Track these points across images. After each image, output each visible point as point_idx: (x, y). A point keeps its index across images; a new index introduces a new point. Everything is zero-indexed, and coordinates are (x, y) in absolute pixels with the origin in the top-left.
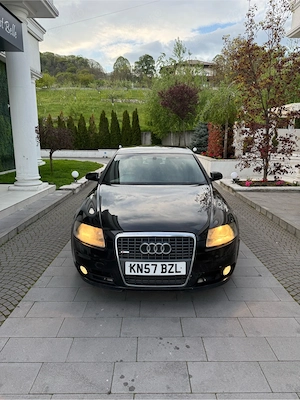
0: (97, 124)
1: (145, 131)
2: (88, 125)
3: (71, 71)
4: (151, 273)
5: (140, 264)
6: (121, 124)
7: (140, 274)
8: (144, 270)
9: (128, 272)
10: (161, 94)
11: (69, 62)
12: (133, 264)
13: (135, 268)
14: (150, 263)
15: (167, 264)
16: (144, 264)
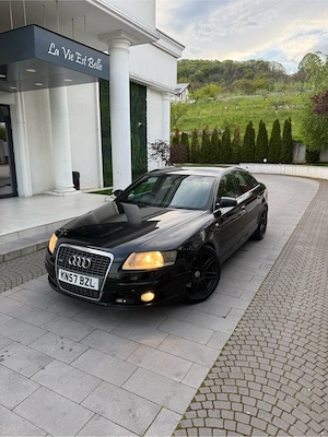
0: (242, 135)
1: (300, 142)
2: (232, 138)
3: (249, 78)
4: (73, 283)
6: (269, 134)
7: (66, 281)
8: (69, 278)
9: (60, 278)
10: (315, 99)
11: (248, 67)
12: (63, 271)
13: (64, 275)
14: (74, 274)
15: (84, 277)
16: (69, 273)
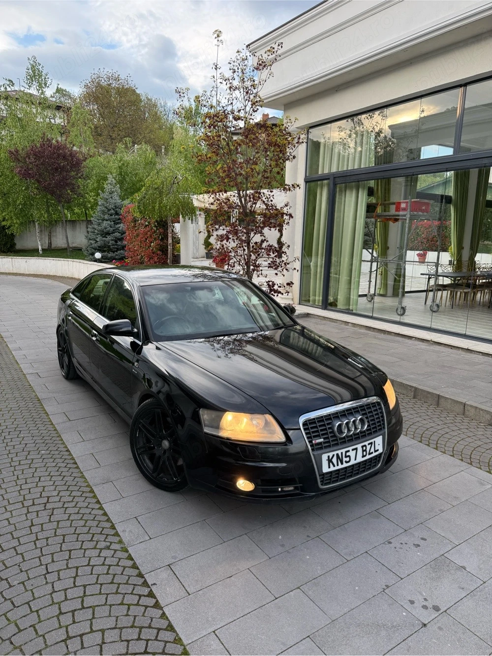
4: (353, 462)
5: (339, 452)
7: (340, 466)
8: (345, 459)
9: (325, 469)
10: (15, 155)
12: (331, 454)
13: (334, 460)
14: (350, 448)
15: (366, 443)
16: (344, 451)
